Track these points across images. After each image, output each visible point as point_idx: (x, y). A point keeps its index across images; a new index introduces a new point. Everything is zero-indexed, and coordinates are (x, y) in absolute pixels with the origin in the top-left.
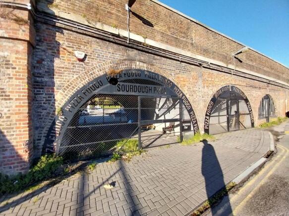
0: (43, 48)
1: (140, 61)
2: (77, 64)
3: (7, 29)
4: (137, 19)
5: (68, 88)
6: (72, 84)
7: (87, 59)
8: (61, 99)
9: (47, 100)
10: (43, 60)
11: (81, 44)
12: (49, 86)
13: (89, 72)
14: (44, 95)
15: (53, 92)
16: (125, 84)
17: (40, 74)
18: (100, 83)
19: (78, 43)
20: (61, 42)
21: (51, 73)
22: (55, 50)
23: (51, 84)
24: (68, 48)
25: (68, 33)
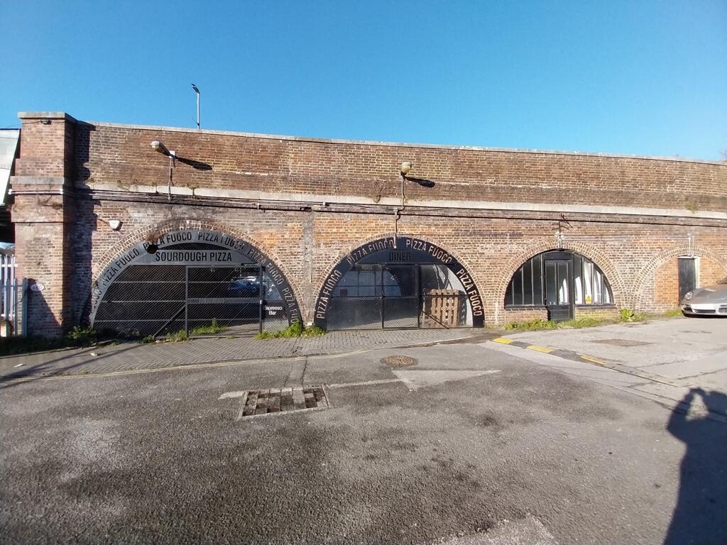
0: (82, 223)
1: (191, 219)
2: (112, 234)
3: (47, 215)
4: (185, 165)
5: (103, 260)
6: (107, 256)
7: (123, 227)
8: (97, 270)
9: (85, 274)
10: (83, 235)
11: (117, 212)
12: (87, 259)
13: (124, 241)
14: (82, 269)
15: (90, 265)
16: (166, 251)
17: (79, 248)
18: (136, 252)
19: (113, 212)
20: (98, 214)
21: (89, 246)
22: (92, 223)
23: (88, 257)
24: (104, 219)
25: (104, 203)
